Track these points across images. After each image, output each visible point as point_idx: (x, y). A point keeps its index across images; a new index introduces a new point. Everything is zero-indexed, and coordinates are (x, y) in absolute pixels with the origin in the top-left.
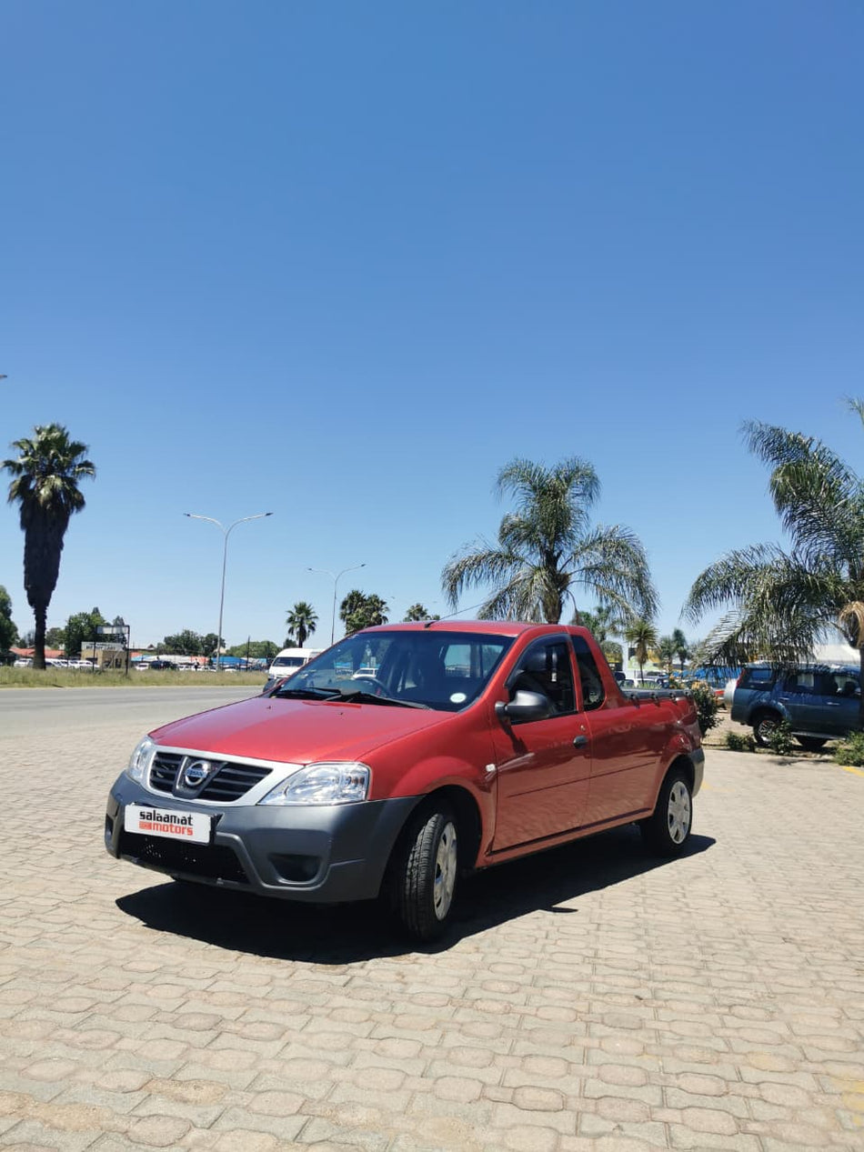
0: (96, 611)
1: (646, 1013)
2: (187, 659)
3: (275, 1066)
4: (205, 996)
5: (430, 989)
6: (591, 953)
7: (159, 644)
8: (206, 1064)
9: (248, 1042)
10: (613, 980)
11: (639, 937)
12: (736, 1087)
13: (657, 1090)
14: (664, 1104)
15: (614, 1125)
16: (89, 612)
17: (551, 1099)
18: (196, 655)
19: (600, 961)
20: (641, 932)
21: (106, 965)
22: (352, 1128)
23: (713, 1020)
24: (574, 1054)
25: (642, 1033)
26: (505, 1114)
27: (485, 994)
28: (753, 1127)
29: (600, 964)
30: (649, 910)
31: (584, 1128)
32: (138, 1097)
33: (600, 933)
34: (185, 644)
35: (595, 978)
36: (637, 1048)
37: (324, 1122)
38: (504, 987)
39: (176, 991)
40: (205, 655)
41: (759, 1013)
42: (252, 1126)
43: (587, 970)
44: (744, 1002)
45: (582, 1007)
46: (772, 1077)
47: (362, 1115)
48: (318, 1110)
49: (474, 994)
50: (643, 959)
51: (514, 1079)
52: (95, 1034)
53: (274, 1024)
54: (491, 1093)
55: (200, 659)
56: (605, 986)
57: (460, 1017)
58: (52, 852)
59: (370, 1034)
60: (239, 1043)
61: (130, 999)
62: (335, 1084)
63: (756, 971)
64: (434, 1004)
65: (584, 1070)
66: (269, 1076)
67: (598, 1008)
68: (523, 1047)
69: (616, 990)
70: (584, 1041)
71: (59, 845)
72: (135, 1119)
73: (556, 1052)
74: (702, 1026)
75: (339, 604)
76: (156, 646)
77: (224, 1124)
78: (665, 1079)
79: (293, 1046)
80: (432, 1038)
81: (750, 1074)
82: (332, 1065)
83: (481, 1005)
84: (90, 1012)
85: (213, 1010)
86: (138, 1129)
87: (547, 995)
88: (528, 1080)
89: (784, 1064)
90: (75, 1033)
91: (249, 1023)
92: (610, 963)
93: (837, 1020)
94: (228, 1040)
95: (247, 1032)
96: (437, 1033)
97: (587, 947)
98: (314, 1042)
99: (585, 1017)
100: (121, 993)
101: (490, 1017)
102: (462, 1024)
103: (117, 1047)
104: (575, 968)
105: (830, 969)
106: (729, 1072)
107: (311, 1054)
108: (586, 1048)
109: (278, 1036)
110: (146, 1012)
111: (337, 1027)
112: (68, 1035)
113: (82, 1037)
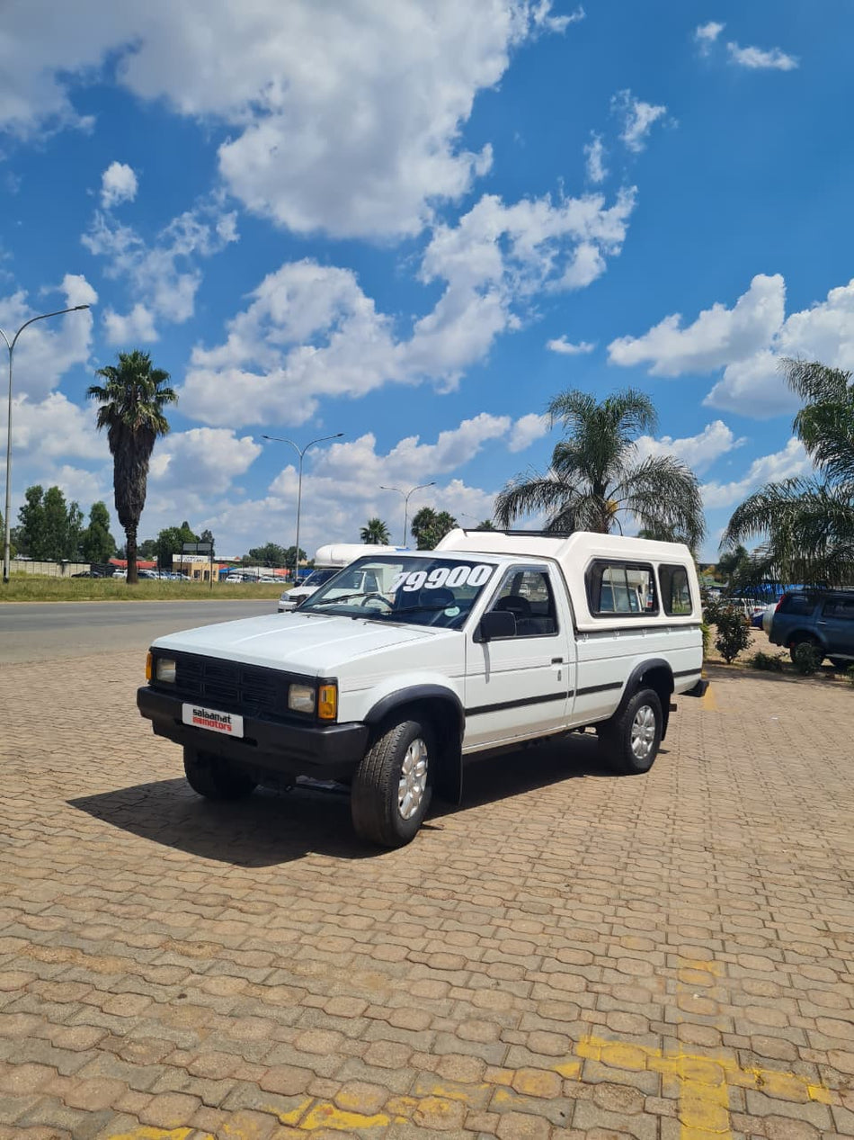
0: (185, 525)
1: (558, 902)
2: (270, 571)
3: (261, 933)
4: (222, 881)
5: (397, 880)
6: (535, 854)
7: (245, 556)
8: (211, 930)
9: (246, 915)
11: (582, 843)
12: (600, 960)
13: (538, 959)
14: (539, 969)
15: (494, 981)
16: (179, 526)
17: (453, 962)
18: (278, 567)
19: (541, 862)
20: (587, 838)
21: (151, 856)
22: (304, 977)
23: (609, 910)
24: (487, 931)
25: (548, 917)
26: (419, 971)
27: (438, 885)
28: (598, 988)
29: (539, 864)
30: (603, 821)
31: (471, 984)
32: (156, 953)
34: (268, 557)
35: (530, 874)
36: (538, 928)
37: (285, 972)
38: (454, 879)
39: (200, 877)
40: (288, 567)
41: (647, 907)
42: (233, 974)
43: (527, 867)
44: (641, 897)
45: (509, 896)
46: (627, 953)
47: (315, 968)
48: (283, 964)
49: (427, 885)
50: (577, 860)
51: (434, 947)
52: (133, 908)
53: (268, 902)
54: (412, 956)
55: (282, 572)
56: (536, 881)
57: (410, 902)
59: (339, 911)
60: (237, 915)
61: (165, 882)
62: (302, 945)
63: (665, 873)
64: (394, 891)
65: (488, 943)
66: (254, 940)
67: (522, 897)
68: (449, 925)
69: (543, 884)
70: (498, 922)
71: (129, 756)
72: (151, 967)
73: (474, 929)
74: (596, 914)
75: (410, 522)
76: (242, 558)
77: (213, 972)
78: (547, 952)
79: (278, 919)
80: (382, 916)
81: (614, 951)
82: (303, 933)
83: (430, 892)
84: (133, 892)
85: (226, 891)
86: (152, 974)
87: (486, 886)
88: (444, 948)
89: (647, 945)
90: (120, 907)
91: (249, 902)
92: (549, 863)
93: (711, 914)
94: (231, 913)
95: (245, 908)
96: (389, 912)
97: (536, 850)
98: (295, 917)
99: (508, 904)
100: (159, 878)
101: (434, 902)
102: (410, 906)
103: (147, 917)
104: (518, 866)
105: (728, 874)
106: (600, 949)
107: (291, 925)
108: (499, 927)
109: (269, 911)
110: (175, 892)
111: (315, 906)
112: (114, 908)
113: (124, 909)
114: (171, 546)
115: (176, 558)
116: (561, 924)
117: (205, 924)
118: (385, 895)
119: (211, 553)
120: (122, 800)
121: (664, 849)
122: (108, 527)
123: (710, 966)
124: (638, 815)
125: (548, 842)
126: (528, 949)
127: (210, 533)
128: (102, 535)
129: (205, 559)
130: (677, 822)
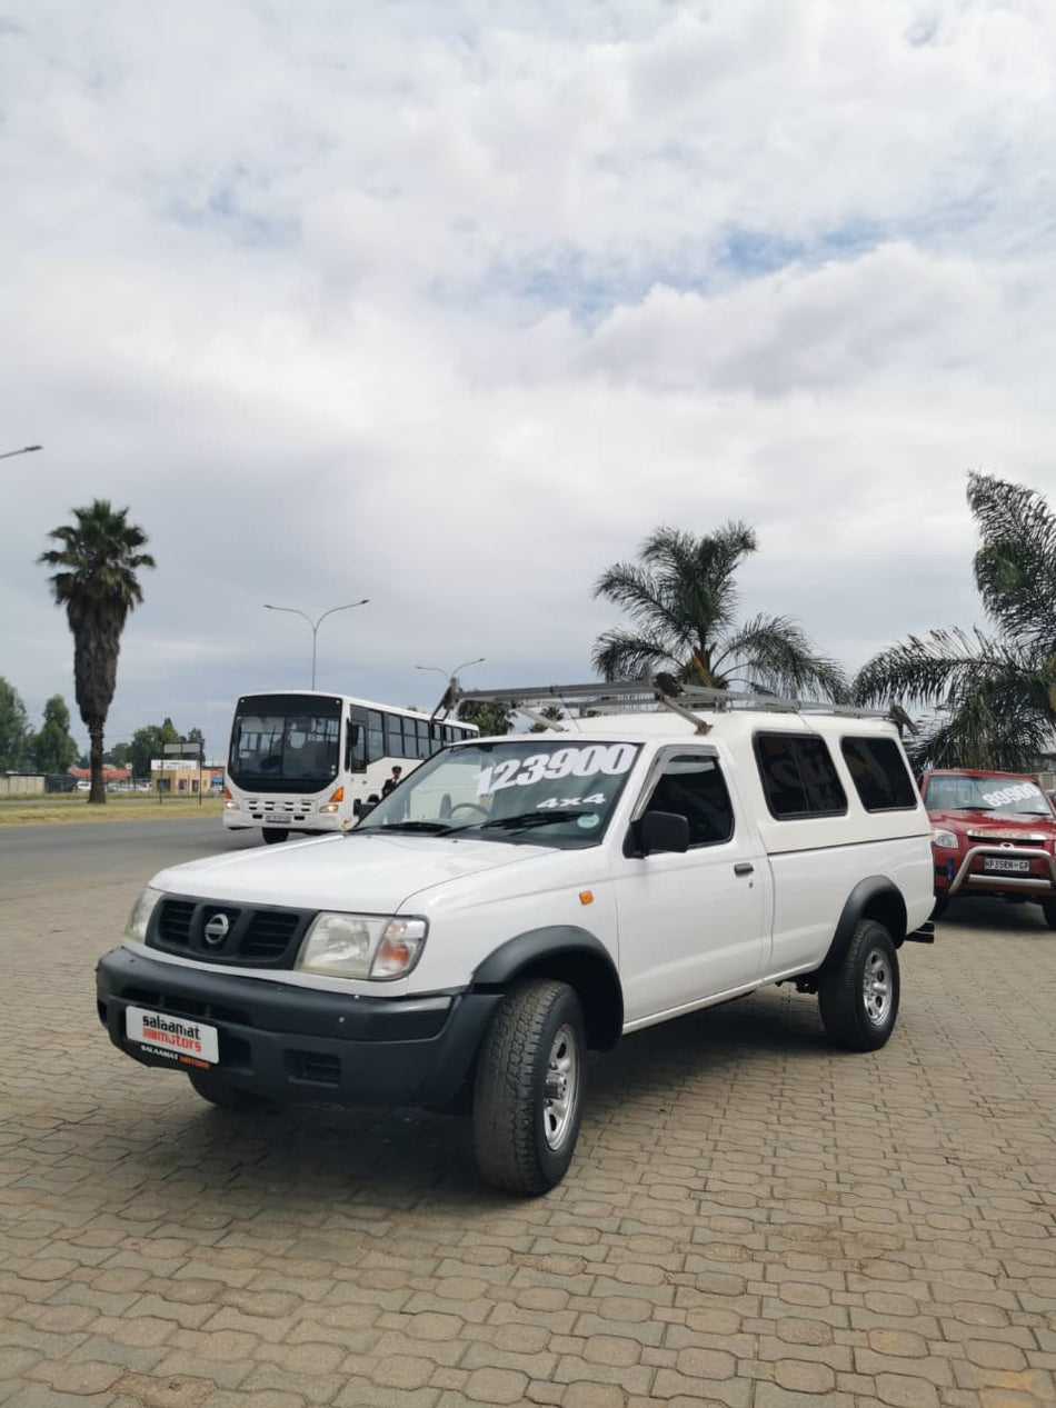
0: (168, 722)
1: (752, 1271)
3: (278, 1354)
4: (212, 1254)
5: (490, 1238)
6: (697, 1184)
8: (194, 1352)
9: (252, 1320)
10: (717, 1224)
11: (763, 1159)
12: (848, 1381)
13: (745, 1384)
16: (160, 724)
19: (709, 1196)
20: (769, 1151)
23: (835, 1281)
24: (651, 1333)
25: (742, 1301)
27: (556, 1246)
29: (707, 1200)
32: (101, 1401)
33: (716, 1155)
35: (697, 1221)
36: (732, 1323)
38: (580, 1235)
39: (177, 1247)
41: (893, 1270)
43: (689, 1208)
44: (879, 1254)
45: (673, 1263)
46: (893, 1365)
49: (541, 1248)
51: (570, 1370)
52: (67, 1312)
53: (289, 1293)
54: (536, 1391)
56: (708, 1232)
57: (517, 1282)
58: (66, 1052)
59: (403, 1305)
60: (239, 1320)
61: (118, 1259)
62: (348, 1377)
63: (903, 1207)
64: (489, 1261)
65: (656, 1357)
66: (265, 1369)
68: (586, 1325)
69: (720, 1237)
70: (664, 1314)
73: (629, 1331)
74: (818, 1290)
78: (757, 1370)
79: (304, 1326)
80: (476, 1313)
81: (866, 1361)
82: (347, 1350)
83: (548, 1263)
84: (67, 1280)
85: (217, 1274)
87: (633, 1246)
88: (586, 1372)
89: (913, 1346)
90: (44, 1309)
91: (258, 1292)
92: (722, 1199)
93: (995, 1278)
94: (228, 1317)
95: (251, 1305)
96: (486, 1304)
97: (696, 1176)
98: (333, 1319)
99: (675, 1279)
100: (111, 1251)
101: (555, 1280)
102: (520, 1290)
103: (91, 1329)
104: (677, 1206)
105: (996, 1202)
106: (840, 1358)
107: (324, 1335)
108: (667, 1324)
109: (291, 1311)
110: (136, 1279)
111: (365, 1297)
112: (34, 1313)
113: (51, 1315)
114: (148, 749)
115: (155, 764)
116: (767, 1313)
117: (184, 1340)
118: (476, 1271)
119: (201, 758)
120: (61, 1115)
121: (887, 1164)
122: (68, 727)
123: (1027, 1379)
124: (833, 1109)
125: (712, 1160)
126: (727, 1367)
127: (199, 732)
128: (61, 739)
129: (193, 764)
130: (892, 1118)
